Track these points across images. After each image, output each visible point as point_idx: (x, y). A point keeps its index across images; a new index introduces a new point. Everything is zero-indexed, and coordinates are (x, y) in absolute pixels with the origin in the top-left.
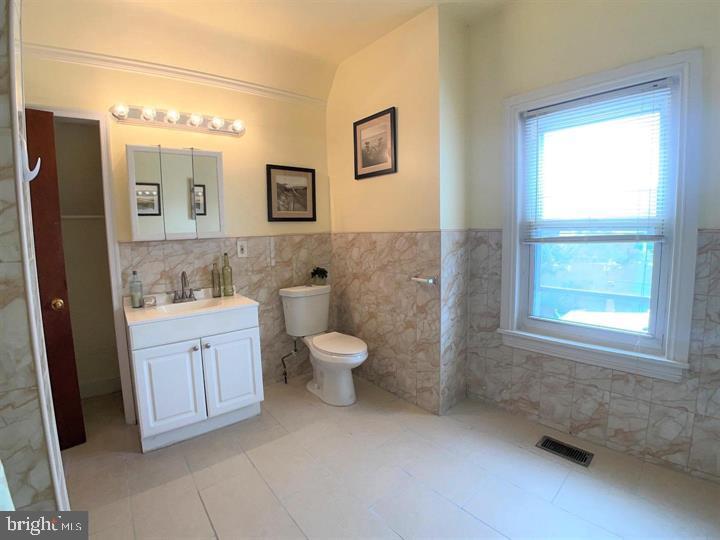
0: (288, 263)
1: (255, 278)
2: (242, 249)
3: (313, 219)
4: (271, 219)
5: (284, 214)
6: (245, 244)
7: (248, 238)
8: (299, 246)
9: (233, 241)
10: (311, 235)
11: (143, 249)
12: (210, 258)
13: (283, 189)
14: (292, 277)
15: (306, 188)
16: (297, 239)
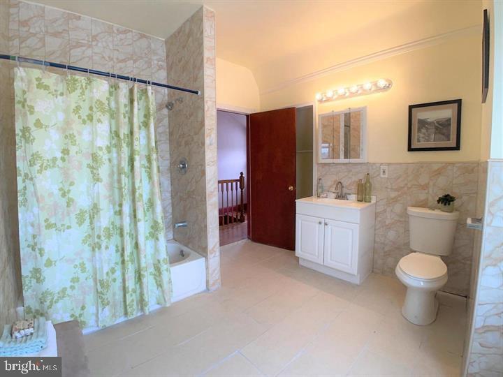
0: (425, 187)
1: (393, 195)
2: (384, 172)
3: (457, 148)
4: (410, 149)
5: (423, 144)
6: (386, 168)
7: (389, 164)
8: (439, 173)
9: (378, 165)
10: (453, 164)
11: (327, 167)
12: (361, 176)
13: (423, 123)
14: (427, 199)
15: (450, 119)
16: (436, 167)
